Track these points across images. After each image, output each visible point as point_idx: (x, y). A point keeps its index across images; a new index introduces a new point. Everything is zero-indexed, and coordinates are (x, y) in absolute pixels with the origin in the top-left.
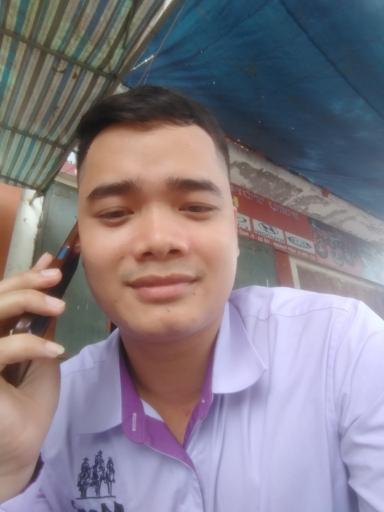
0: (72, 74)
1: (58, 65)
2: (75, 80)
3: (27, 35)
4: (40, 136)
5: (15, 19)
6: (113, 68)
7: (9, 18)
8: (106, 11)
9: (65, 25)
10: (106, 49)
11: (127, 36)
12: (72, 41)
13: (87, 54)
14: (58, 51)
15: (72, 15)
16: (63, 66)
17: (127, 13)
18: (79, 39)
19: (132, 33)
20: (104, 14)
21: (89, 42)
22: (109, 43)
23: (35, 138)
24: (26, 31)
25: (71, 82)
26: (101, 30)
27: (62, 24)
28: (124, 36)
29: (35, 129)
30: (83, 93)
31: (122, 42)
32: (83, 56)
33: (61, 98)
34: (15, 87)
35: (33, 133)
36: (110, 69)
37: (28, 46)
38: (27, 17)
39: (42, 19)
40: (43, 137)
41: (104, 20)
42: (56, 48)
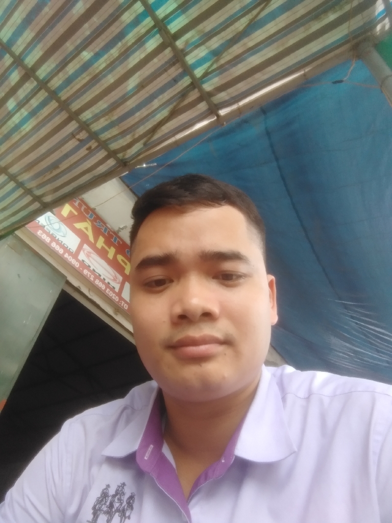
0: (87, 146)
1: (78, 133)
2: (87, 152)
3: (63, 98)
4: (25, 186)
5: (60, 82)
6: (127, 156)
7: (55, 79)
8: (144, 110)
9: (102, 105)
10: (128, 139)
11: (152, 136)
12: (102, 120)
13: (109, 136)
14: (85, 122)
15: (112, 100)
16: (83, 135)
17: (161, 119)
18: (109, 121)
19: (157, 136)
20: (141, 111)
21: (117, 127)
22: (134, 135)
23: (20, 185)
24: (64, 95)
25: (83, 152)
26: (133, 123)
27: (100, 103)
28: (148, 136)
29: (25, 177)
30: (89, 166)
31: (145, 140)
32: (105, 136)
33: (66, 161)
34: (26, 134)
35: (20, 181)
36: (124, 156)
37: (59, 106)
38: (72, 85)
39: (85, 92)
40: (28, 188)
41: (138, 116)
42: (84, 119)
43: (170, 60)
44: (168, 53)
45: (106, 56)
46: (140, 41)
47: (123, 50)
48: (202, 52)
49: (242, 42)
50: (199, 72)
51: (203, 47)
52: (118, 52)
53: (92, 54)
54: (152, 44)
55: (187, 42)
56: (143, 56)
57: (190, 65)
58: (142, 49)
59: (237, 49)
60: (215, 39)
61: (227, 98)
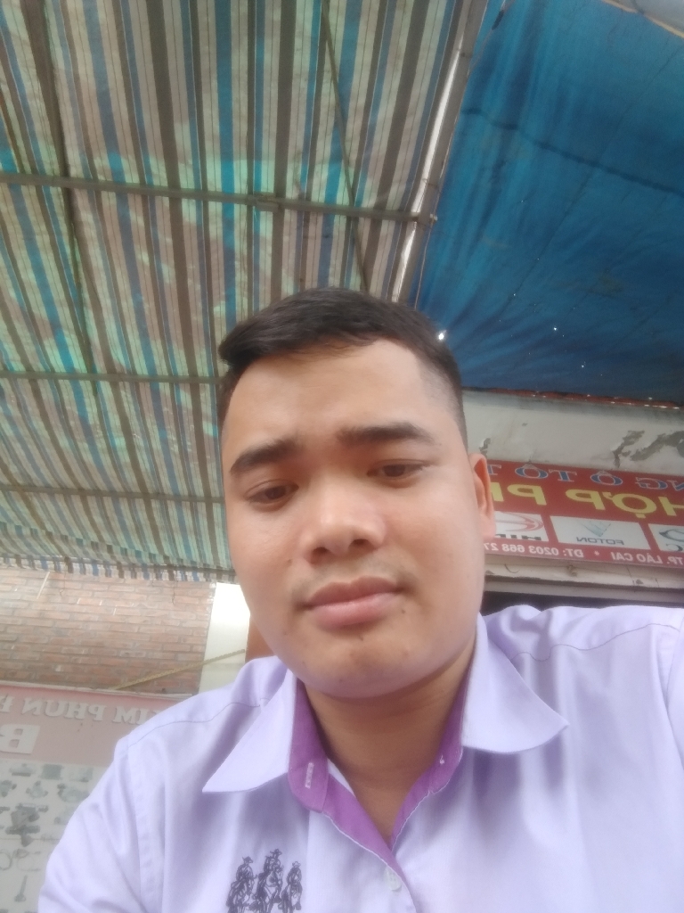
43: (299, 221)
44: (290, 217)
45: (237, 291)
46: (252, 237)
47: (246, 266)
48: (322, 174)
49: (351, 113)
50: (342, 198)
51: (317, 168)
52: (243, 272)
53: (223, 302)
54: (266, 226)
55: (296, 182)
56: (270, 249)
57: (326, 201)
58: (262, 245)
59: (354, 126)
60: (320, 144)
61: (403, 188)
